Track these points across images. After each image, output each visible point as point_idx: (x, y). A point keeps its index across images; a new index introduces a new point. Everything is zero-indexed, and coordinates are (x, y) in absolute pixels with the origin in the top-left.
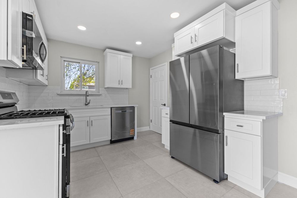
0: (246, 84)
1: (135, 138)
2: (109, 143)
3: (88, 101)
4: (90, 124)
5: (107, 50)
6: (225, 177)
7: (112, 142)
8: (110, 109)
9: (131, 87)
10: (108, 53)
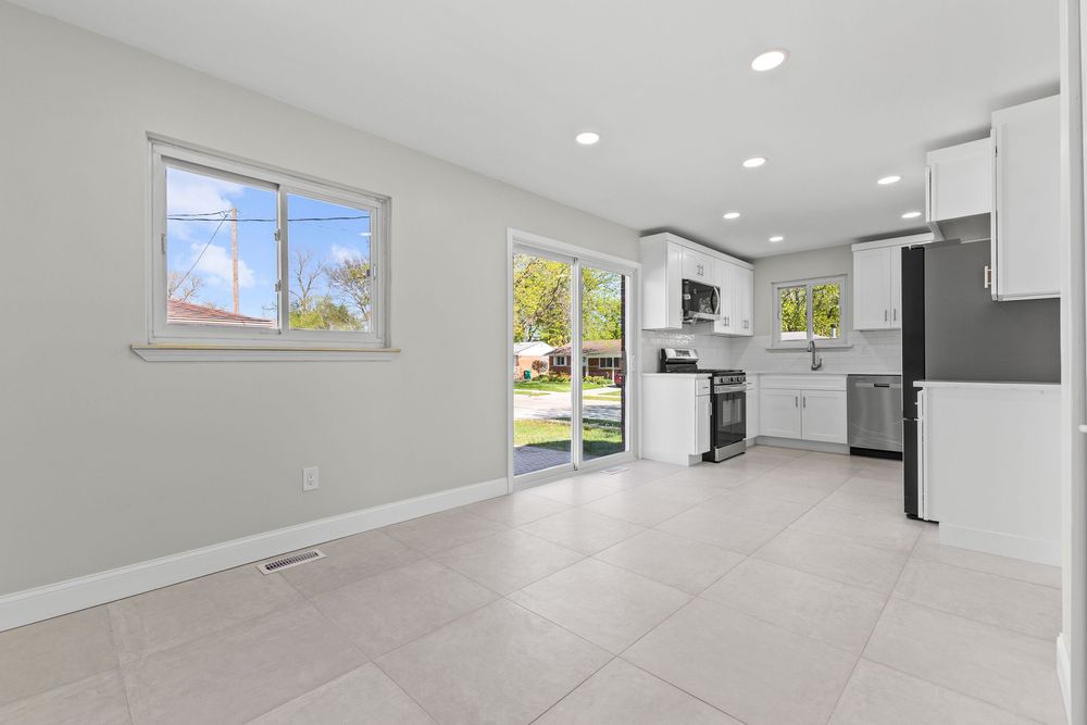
2: (847, 451)
5: (853, 247)
8: (846, 378)
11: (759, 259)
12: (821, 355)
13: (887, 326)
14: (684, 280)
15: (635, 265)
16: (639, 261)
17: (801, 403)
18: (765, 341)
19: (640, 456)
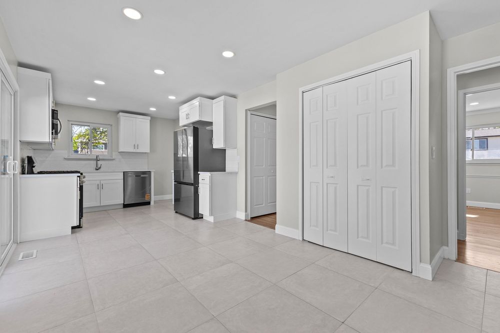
0: (227, 152)
1: (152, 203)
2: (122, 206)
3: (99, 166)
4: (100, 187)
5: (121, 114)
6: (200, 216)
7: (125, 206)
8: (123, 173)
9: (149, 152)
10: (121, 117)
12: (101, 162)
13: (135, 151)
18: (63, 154)
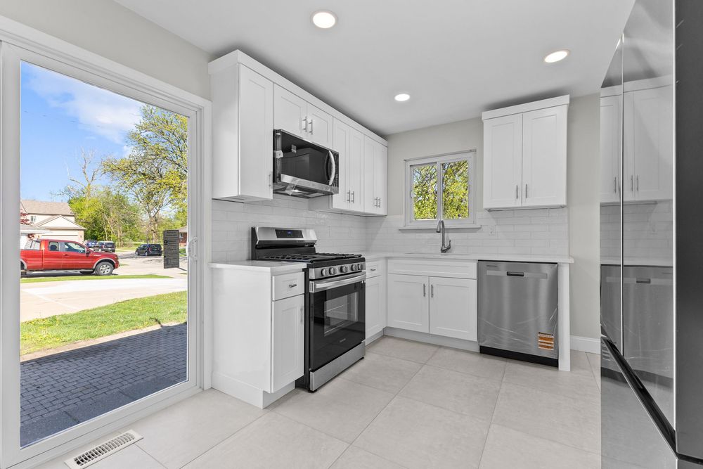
2: (476, 349)
5: (483, 115)
8: (476, 264)
10: (487, 123)
11: (393, 134)
12: (450, 236)
13: (518, 204)
14: (275, 132)
15: (198, 100)
16: (208, 97)
17: (428, 291)
18: (398, 221)
19: (207, 386)
